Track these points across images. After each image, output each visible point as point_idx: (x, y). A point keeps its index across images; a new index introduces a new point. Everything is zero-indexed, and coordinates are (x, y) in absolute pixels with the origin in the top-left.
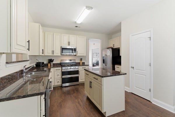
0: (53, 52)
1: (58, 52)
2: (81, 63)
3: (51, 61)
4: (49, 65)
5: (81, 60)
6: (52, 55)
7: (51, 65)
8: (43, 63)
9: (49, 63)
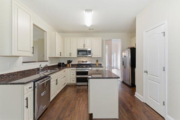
0: (70, 54)
1: (75, 54)
2: (97, 65)
3: (69, 62)
4: (68, 66)
5: (97, 61)
6: (70, 57)
7: (69, 66)
8: (63, 63)
9: (68, 63)
